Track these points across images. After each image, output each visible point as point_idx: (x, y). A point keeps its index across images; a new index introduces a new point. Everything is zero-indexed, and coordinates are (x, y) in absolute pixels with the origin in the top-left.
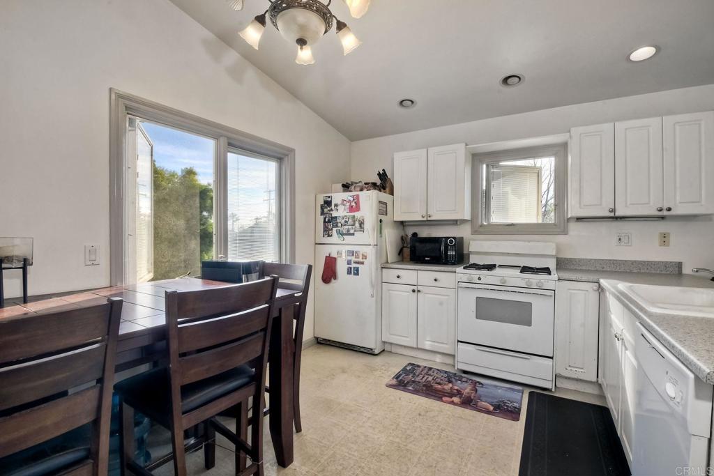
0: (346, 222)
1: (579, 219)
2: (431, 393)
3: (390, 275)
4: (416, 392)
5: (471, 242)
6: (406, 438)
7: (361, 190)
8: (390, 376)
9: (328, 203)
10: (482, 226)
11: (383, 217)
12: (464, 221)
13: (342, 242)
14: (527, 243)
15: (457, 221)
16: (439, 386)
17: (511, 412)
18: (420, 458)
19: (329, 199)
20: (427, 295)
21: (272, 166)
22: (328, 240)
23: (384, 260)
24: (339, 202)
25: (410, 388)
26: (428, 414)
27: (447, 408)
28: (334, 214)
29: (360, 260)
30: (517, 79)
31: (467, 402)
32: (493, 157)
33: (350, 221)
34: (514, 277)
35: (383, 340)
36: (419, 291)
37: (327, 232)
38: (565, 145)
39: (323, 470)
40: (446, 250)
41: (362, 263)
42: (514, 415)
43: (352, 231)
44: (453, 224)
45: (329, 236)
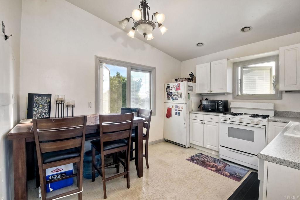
0: (175, 94)
1: (286, 92)
2: (204, 165)
3: (193, 116)
4: (197, 163)
5: (231, 103)
6: (186, 178)
7: (182, 81)
8: (189, 156)
9: (169, 87)
10: (238, 95)
11: (190, 92)
12: (228, 94)
13: (173, 102)
14: (259, 103)
15: (225, 93)
16: (209, 163)
17: (237, 177)
18: (188, 185)
19: (169, 86)
20: (207, 125)
21: (147, 75)
22: (168, 101)
23: (191, 110)
24: (173, 87)
25: (195, 162)
26: (199, 172)
27: (208, 171)
28: (171, 91)
29: (180, 109)
30: (249, 28)
31: (218, 171)
32: (244, 64)
33: (177, 94)
34: (246, 119)
35: (190, 142)
36: (204, 123)
37: (168, 98)
38: (278, 56)
39: (151, 181)
40: (218, 106)
41: (181, 111)
42: (238, 179)
43: (177, 98)
44: (224, 95)
45: (169, 100)
